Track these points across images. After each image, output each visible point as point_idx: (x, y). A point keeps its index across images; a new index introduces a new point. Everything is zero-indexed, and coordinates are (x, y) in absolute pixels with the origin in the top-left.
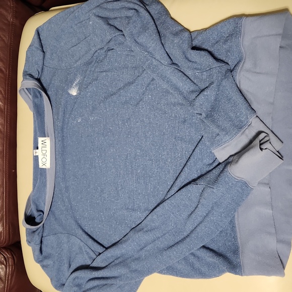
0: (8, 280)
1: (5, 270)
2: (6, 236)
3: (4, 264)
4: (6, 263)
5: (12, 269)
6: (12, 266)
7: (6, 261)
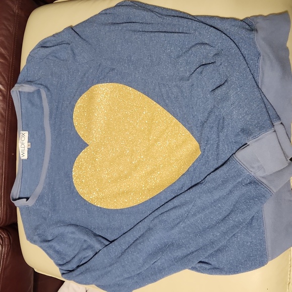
0: (3, 259)
4: (2, 243)
5: (8, 248)
6: (8, 245)
7: (2, 241)
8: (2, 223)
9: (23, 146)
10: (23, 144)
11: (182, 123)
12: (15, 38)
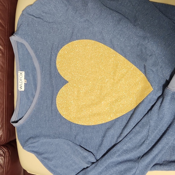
0: (6, 166)
1: (4, 160)
2: (5, 137)
3: (3, 156)
4: (5, 155)
5: (8, 159)
6: (8, 157)
7: (4, 154)
8: (4, 142)
9: (21, 82)
10: (21, 80)
11: (139, 69)
12: (8, 11)
